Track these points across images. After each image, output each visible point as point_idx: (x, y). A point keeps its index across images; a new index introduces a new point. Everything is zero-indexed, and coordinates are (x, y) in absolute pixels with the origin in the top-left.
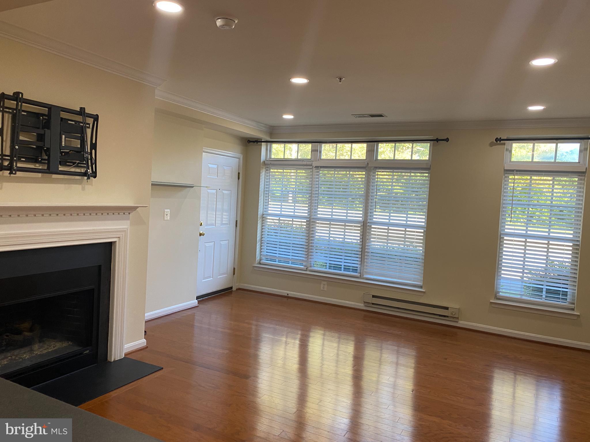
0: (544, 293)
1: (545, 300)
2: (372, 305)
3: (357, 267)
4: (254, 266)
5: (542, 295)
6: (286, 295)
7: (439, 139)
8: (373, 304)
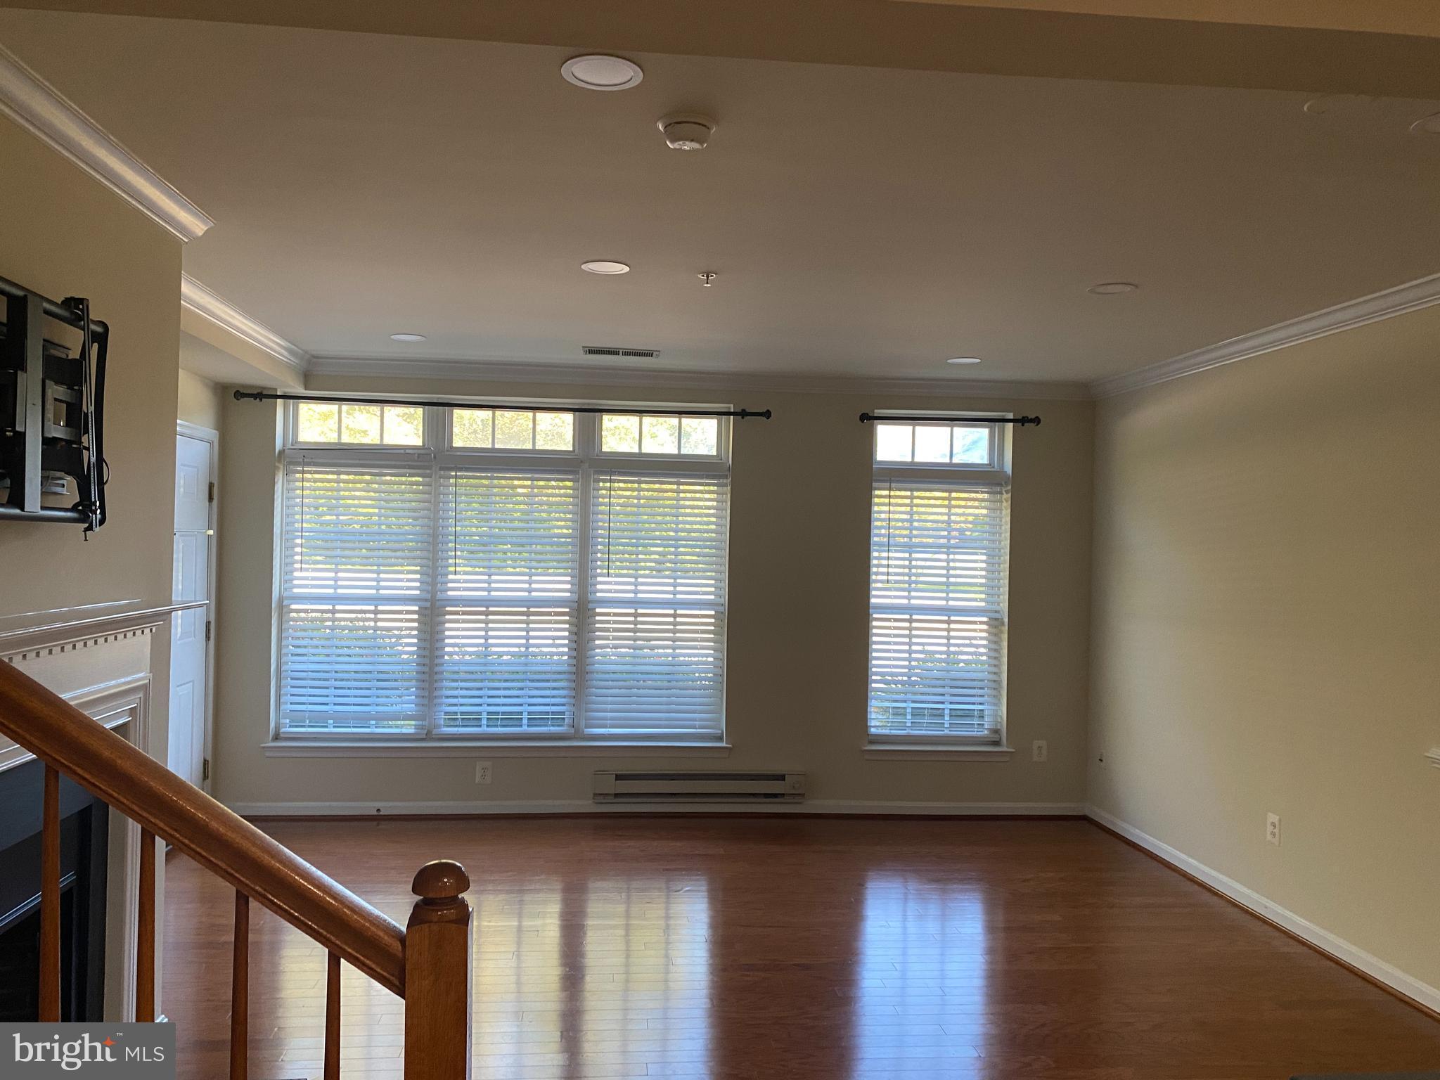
0: (947, 718)
1: (950, 731)
2: (613, 798)
3: (563, 713)
4: (264, 747)
5: (943, 723)
6: (375, 813)
7: (748, 410)
8: (616, 795)
